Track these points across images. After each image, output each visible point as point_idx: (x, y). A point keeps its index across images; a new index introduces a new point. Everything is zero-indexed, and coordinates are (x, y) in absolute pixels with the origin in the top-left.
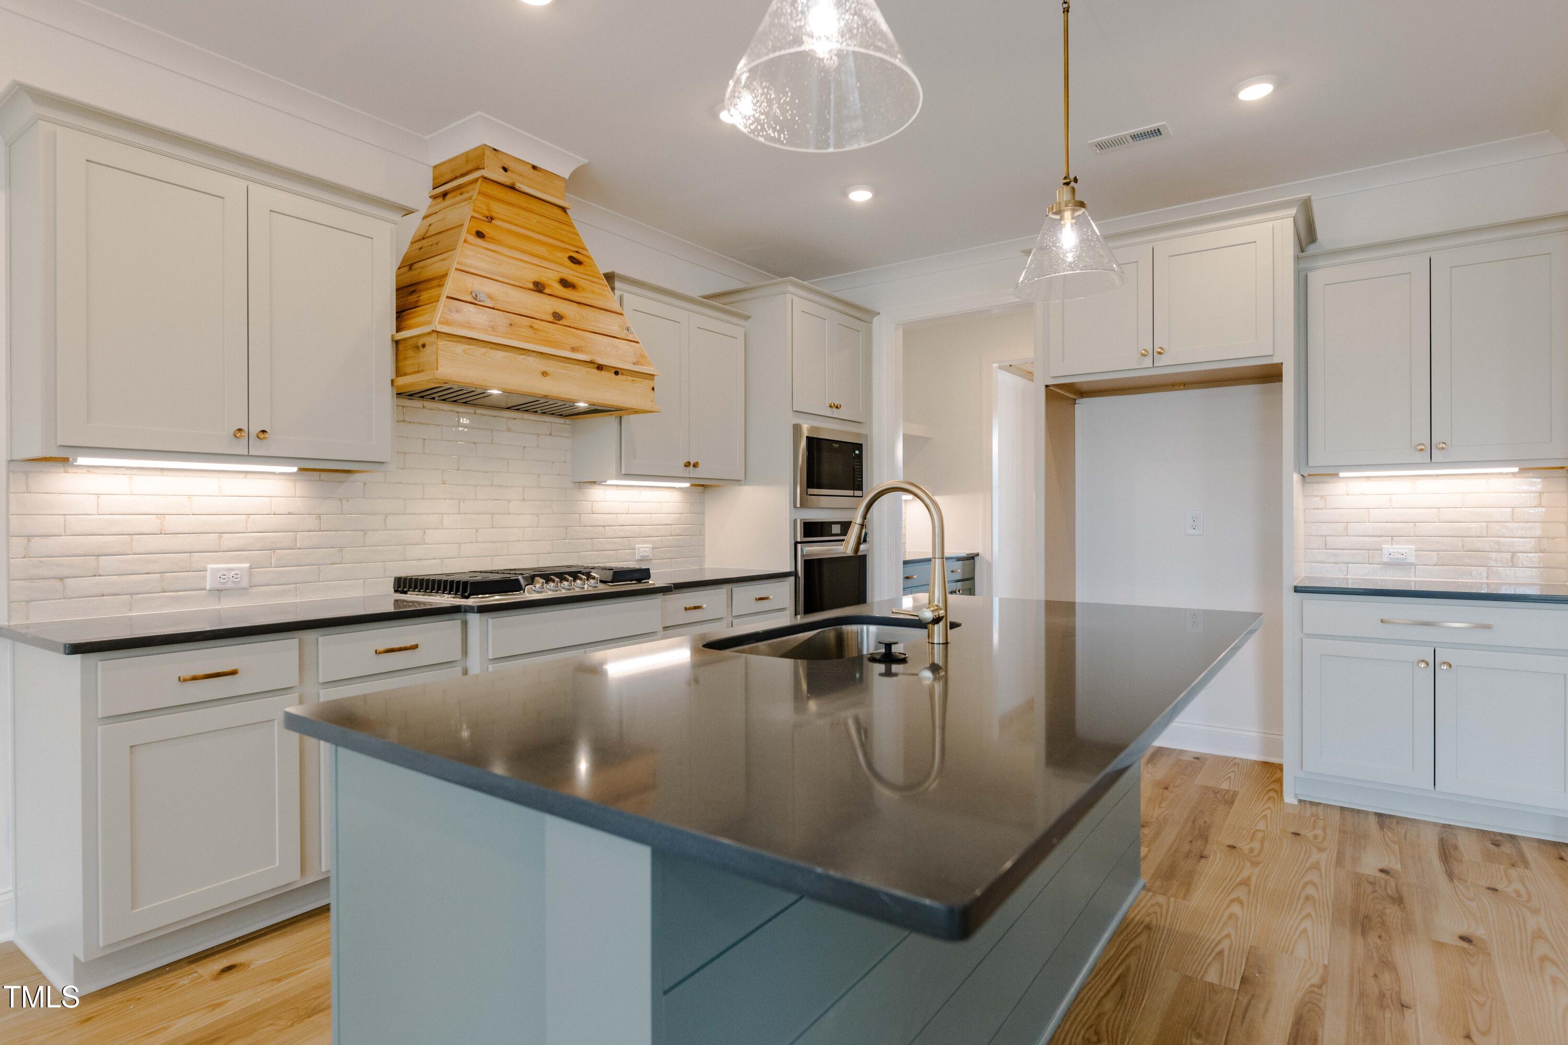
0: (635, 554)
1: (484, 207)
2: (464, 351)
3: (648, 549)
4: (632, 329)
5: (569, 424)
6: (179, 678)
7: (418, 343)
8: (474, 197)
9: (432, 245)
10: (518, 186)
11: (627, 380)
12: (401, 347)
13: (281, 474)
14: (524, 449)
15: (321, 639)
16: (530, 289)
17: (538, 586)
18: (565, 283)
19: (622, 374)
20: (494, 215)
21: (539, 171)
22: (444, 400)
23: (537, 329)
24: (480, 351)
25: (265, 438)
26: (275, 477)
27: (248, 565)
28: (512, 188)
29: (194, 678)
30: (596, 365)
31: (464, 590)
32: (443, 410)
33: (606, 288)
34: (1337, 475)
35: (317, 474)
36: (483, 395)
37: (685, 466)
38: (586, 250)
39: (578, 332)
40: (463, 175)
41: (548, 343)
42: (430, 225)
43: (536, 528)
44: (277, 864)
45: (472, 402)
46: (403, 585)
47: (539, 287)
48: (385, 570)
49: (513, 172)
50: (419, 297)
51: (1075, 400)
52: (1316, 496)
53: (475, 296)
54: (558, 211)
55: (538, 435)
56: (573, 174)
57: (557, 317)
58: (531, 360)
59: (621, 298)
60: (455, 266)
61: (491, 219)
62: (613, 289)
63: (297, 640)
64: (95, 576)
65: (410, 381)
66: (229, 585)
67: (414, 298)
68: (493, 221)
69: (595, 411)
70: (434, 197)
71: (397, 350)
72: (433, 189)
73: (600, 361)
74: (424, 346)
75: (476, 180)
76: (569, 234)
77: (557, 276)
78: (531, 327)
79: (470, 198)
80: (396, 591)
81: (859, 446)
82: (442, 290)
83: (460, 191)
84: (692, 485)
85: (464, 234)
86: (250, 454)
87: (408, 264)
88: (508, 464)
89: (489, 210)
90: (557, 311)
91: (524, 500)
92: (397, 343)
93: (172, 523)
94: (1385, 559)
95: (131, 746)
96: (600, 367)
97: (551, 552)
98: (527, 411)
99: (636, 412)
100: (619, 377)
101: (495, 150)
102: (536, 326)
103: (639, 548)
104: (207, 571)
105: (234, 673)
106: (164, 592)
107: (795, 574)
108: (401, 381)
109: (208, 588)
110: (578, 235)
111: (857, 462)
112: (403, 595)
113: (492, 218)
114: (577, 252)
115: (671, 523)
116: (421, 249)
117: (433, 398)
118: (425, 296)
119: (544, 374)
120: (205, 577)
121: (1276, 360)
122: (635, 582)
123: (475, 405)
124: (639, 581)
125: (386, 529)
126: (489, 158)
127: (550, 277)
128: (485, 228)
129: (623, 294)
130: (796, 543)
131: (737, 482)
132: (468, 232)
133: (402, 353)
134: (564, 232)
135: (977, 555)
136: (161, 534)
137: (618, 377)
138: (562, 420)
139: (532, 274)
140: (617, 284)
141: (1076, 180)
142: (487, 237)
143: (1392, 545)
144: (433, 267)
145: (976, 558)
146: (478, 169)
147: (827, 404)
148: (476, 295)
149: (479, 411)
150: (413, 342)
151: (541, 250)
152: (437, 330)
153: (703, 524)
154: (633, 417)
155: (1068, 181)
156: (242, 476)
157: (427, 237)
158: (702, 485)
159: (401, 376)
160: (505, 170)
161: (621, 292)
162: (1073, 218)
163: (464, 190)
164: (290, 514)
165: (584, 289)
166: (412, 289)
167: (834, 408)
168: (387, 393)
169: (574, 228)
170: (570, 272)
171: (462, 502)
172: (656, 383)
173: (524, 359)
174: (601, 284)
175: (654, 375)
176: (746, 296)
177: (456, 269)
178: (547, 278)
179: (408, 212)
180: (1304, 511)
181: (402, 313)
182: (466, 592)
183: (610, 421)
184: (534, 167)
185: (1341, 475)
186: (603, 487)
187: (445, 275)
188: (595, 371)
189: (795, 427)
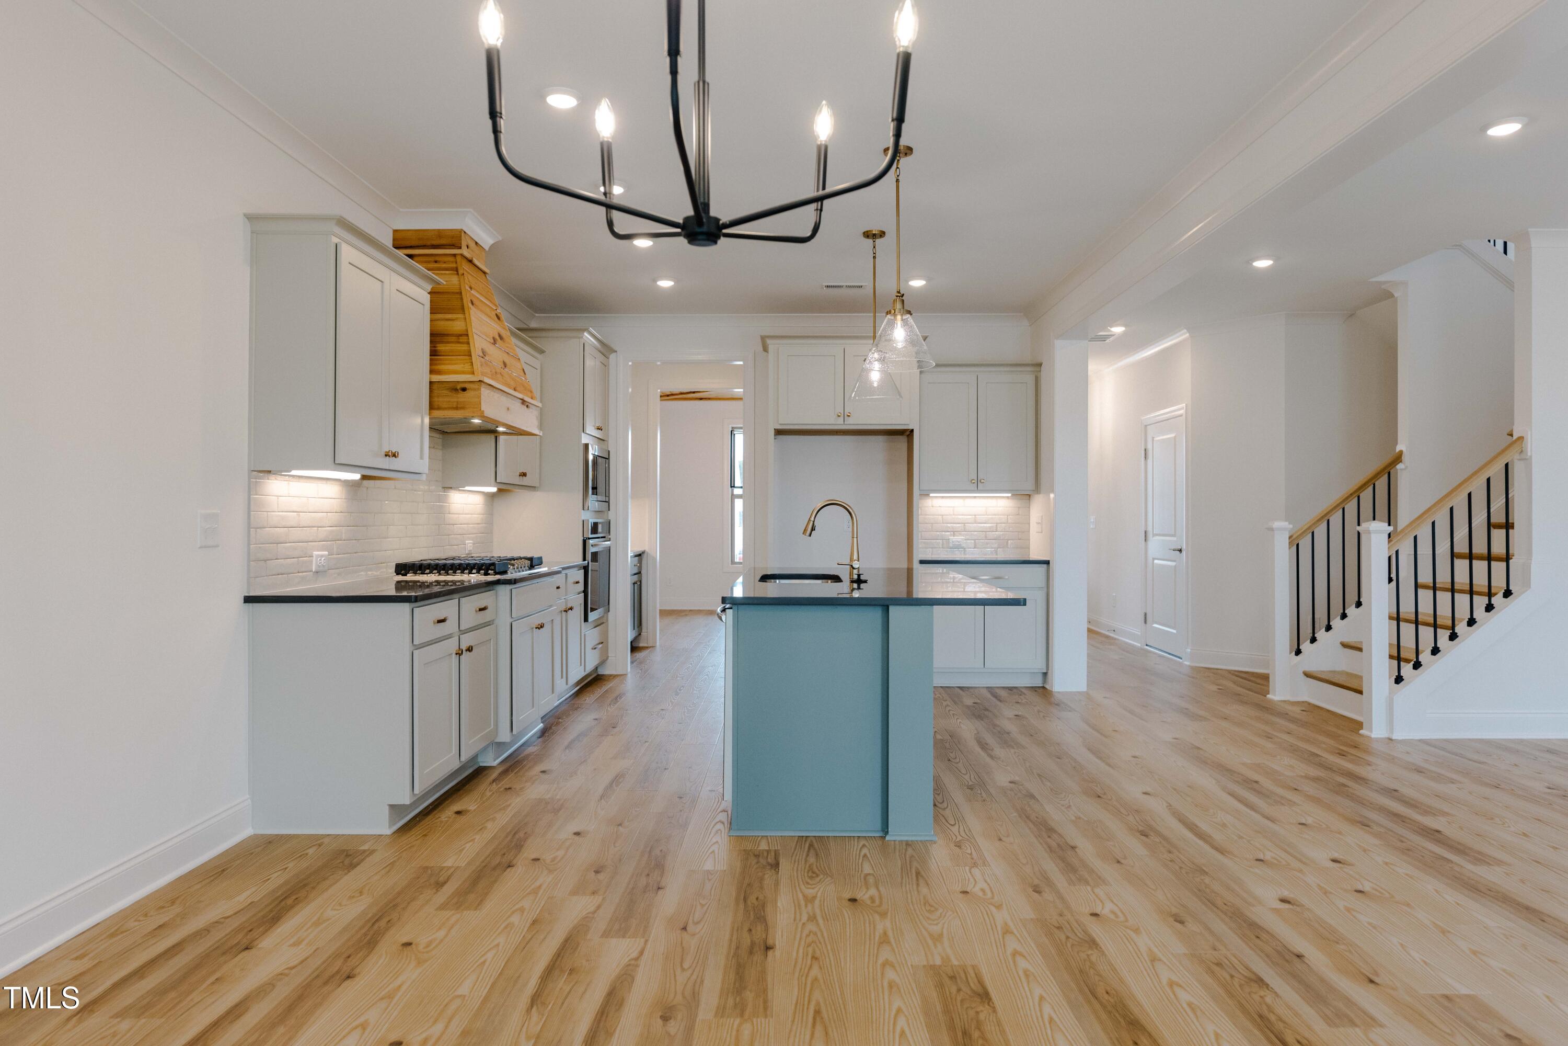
0: (466, 548)
2: (487, 394)
3: (471, 545)
7: (456, 386)
10: (476, 261)
16: (492, 343)
19: (529, 407)
21: (478, 245)
23: (502, 375)
24: (491, 394)
27: (327, 552)
28: (471, 261)
30: (523, 402)
34: (929, 495)
37: (520, 475)
41: (508, 386)
46: (402, 569)
47: (495, 341)
49: (471, 249)
54: (485, 277)
56: (491, 248)
57: (505, 364)
58: (504, 399)
60: (474, 332)
61: (471, 289)
65: (443, 415)
66: (321, 569)
71: (430, 389)
73: (525, 398)
74: (464, 390)
76: (491, 296)
77: (497, 331)
80: (398, 574)
82: (471, 347)
83: (435, 260)
84: (498, 491)
90: (504, 360)
94: (951, 545)
101: (465, 233)
103: (467, 543)
104: (313, 557)
106: (298, 572)
109: (313, 570)
112: (404, 577)
114: (497, 310)
115: (480, 522)
119: (508, 409)
120: (312, 562)
121: (910, 426)
126: (462, 240)
130: (585, 539)
133: (435, 392)
135: (643, 552)
139: (491, 332)
142: (476, 305)
143: (954, 537)
146: (453, 246)
147: (596, 427)
150: (451, 385)
151: (488, 311)
152: (479, 380)
153: (492, 524)
156: (325, 482)
158: (502, 491)
159: (436, 409)
160: (469, 247)
163: (439, 259)
167: (599, 430)
170: (499, 328)
173: (502, 398)
176: (544, 334)
178: (495, 333)
180: (918, 515)
184: (477, 243)
185: (931, 495)
186: (457, 492)
187: (466, 335)
188: (521, 405)
189: (585, 446)
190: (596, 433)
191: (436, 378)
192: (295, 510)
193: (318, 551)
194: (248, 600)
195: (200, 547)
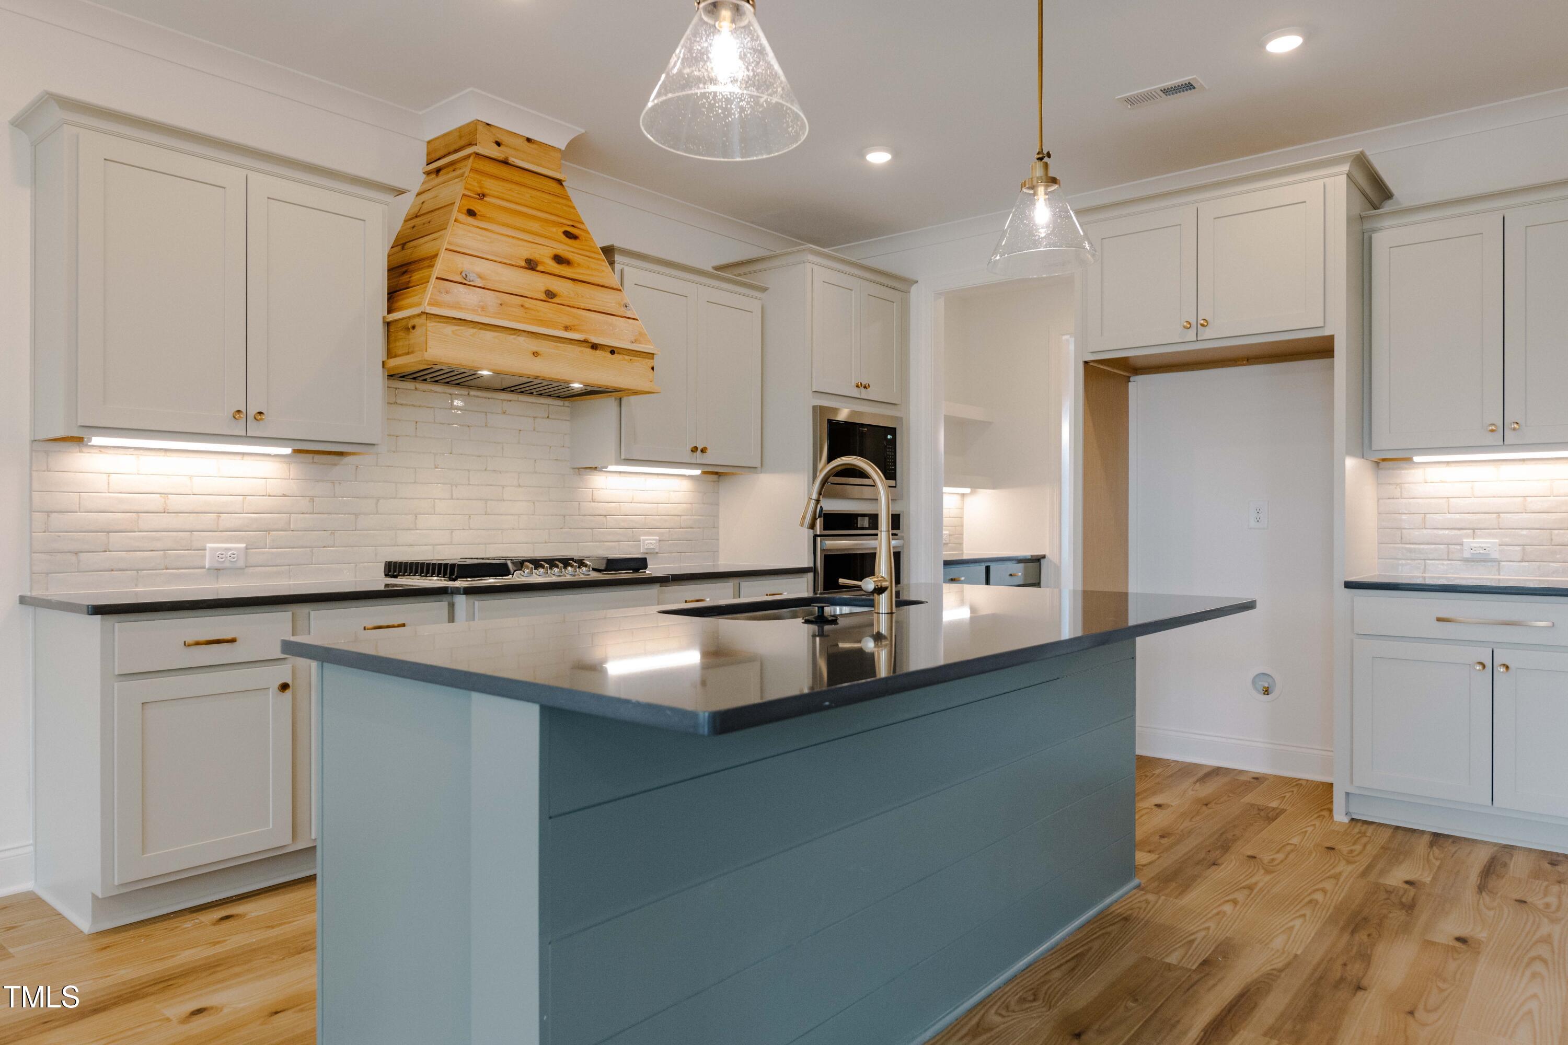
0: (639, 545)
1: (476, 184)
2: (453, 332)
3: (654, 542)
4: (631, 306)
5: (569, 407)
6: (185, 642)
7: (408, 324)
8: (466, 175)
9: (424, 224)
10: (512, 160)
11: (624, 360)
12: (392, 328)
13: (276, 456)
14: (519, 433)
15: (312, 613)
16: (522, 267)
17: (526, 571)
18: (559, 259)
19: (619, 353)
20: (486, 191)
21: (534, 143)
22: (437, 381)
23: (527, 308)
24: (469, 332)
25: (261, 419)
26: (271, 459)
27: (245, 545)
28: (505, 162)
29: (197, 643)
30: (591, 345)
31: (452, 573)
32: (436, 392)
33: (604, 264)
34: (1409, 460)
35: (311, 456)
36: (473, 375)
37: (692, 451)
38: (583, 223)
39: (572, 310)
40: (456, 151)
41: (541, 322)
42: (423, 202)
43: (532, 516)
44: (271, 827)
45: (466, 383)
46: (393, 569)
47: (531, 265)
48: (376, 555)
49: (507, 146)
50: (410, 277)
51: (1129, 377)
52: (1390, 484)
53: (464, 276)
54: (554, 185)
55: (535, 418)
56: (572, 145)
57: (550, 295)
58: (522, 340)
59: (622, 271)
60: (445, 246)
61: (482, 196)
62: (612, 263)
63: (290, 613)
64: (106, 551)
65: (399, 363)
66: (227, 565)
67: (405, 278)
68: (485, 199)
69: (591, 392)
70: (428, 173)
71: (388, 331)
72: (427, 165)
73: (594, 340)
74: (414, 327)
75: (468, 156)
76: (565, 208)
77: (551, 252)
78: (522, 306)
79: (462, 175)
80: (386, 575)
81: (893, 431)
82: (432, 271)
83: (451, 168)
84: (704, 473)
85: (455, 214)
86: (248, 435)
87: (401, 243)
88: (503, 449)
89: (481, 187)
90: (550, 289)
91: (520, 486)
92: (388, 324)
93: (175, 502)
94: (1467, 555)
95: (143, 703)
96: (595, 347)
97: (547, 541)
98: (522, 392)
99: (636, 393)
100: (616, 356)
101: (488, 124)
102: (527, 305)
103: (644, 540)
104: (206, 550)
105: (233, 641)
106: (167, 569)
107: (813, 570)
108: (393, 363)
109: (207, 567)
110: (574, 208)
111: (889, 448)
112: (393, 579)
113: (484, 195)
114: (573, 226)
115: (679, 514)
116: (413, 227)
117: (425, 380)
118: (416, 276)
119: (535, 354)
120: (204, 556)
121: (1327, 332)
122: (631, 571)
123: (469, 387)
124: (636, 570)
125: (377, 513)
126: (482, 135)
127: (543, 254)
128: (476, 206)
129: (623, 268)
130: (815, 536)
131: (752, 469)
132: (460, 211)
133: (393, 335)
134: (559, 206)
135: (1044, 557)
136: (164, 512)
137: (613, 356)
138: (560, 403)
139: (526, 252)
140: (617, 258)
141: (1049, 155)
142: (479, 215)
143: (1474, 539)
144: (424, 247)
145: (1042, 561)
146: (470, 144)
147: (854, 384)
148: (466, 275)
149: (472, 393)
150: (404, 323)
151: (535, 226)
152: (427, 311)
153: (717, 516)
154: (633, 399)
155: (1041, 156)
156: (239, 457)
157: (420, 216)
158: (716, 473)
159: (391, 358)
160: (498, 144)
161: (622, 266)
162: (1046, 194)
163: (457, 166)
164: (284, 495)
165: (579, 265)
166: (404, 269)
167: (862, 389)
168: (378, 376)
169: (571, 201)
170: (565, 248)
171: (454, 487)
172: (656, 362)
173: (514, 339)
174: (598, 259)
175: (653, 354)
176: (764, 265)
177: (446, 249)
178: (540, 255)
179: (400, 192)
180: (1378, 501)
181: (394, 294)
182: (454, 575)
183: (608, 405)
184: (529, 140)
185: (1417, 459)
186: (605, 474)
187: (436, 255)
188: (589, 351)
189: (814, 407)
190: (855, 393)
192: (158, 491)
193: (214, 542)
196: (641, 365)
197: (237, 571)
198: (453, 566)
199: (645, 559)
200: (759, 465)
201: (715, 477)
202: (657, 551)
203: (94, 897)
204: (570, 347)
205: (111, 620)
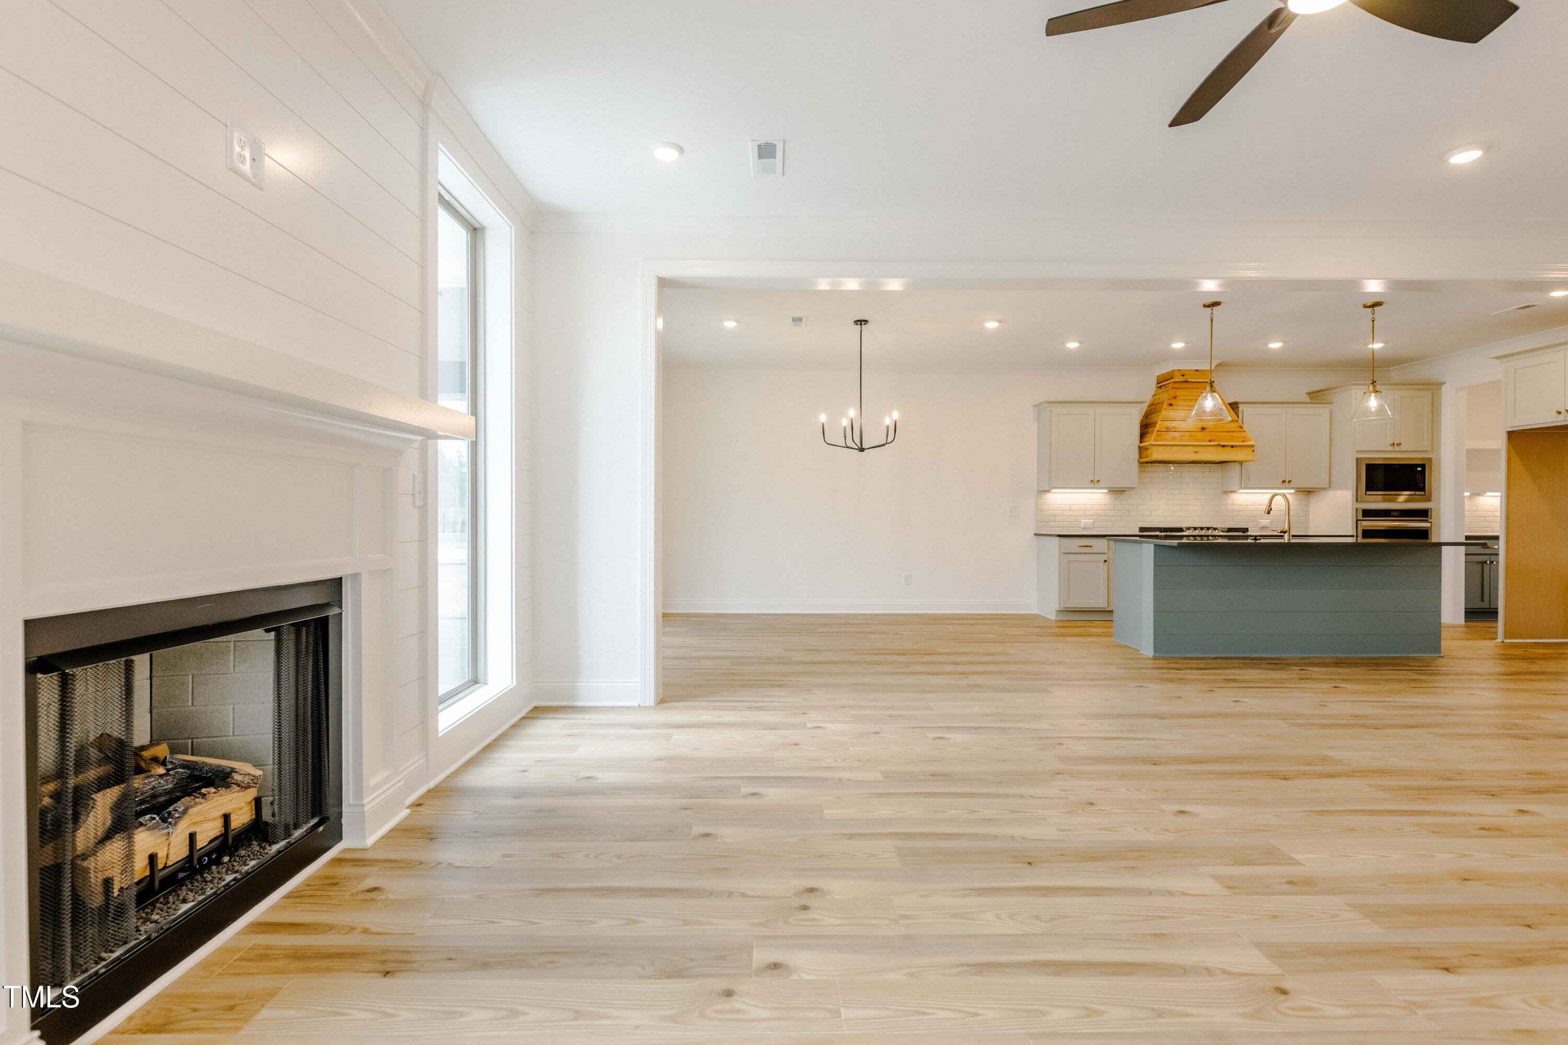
0: (1258, 525)
1: (1173, 393)
2: (1163, 449)
3: (1267, 522)
4: (1243, 426)
6: (1078, 546)
8: (1170, 389)
9: (1154, 408)
10: (1189, 380)
12: (1141, 448)
13: (1103, 492)
14: (1196, 479)
17: (1191, 531)
19: (1237, 448)
20: (1178, 395)
21: (1199, 371)
22: (1161, 464)
24: (1170, 448)
25: (1099, 482)
26: (1101, 493)
27: (1092, 521)
28: (1186, 382)
29: (1082, 546)
30: (1221, 446)
31: (1161, 530)
32: (1161, 468)
35: (1114, 492)
36: (1173, 461)
37: (1282, 482)
39: (1214, 432)
40: (1167, 380)
41: (1198, 440)
42: (1155, 400)
44: (1101, 600)
46: (1142, 529)
48: (1136, 523)
49: (1187, 375)
57: (1203, 429)
58: (1190, 448)
60: (1161, 418)
62: (1236, 409)
64: (1055, 522)
65: (1144, 459)
66: (1088, 527)
67: (1146, 430)
70: (1156, 389)
71: (1140, 450)
72: (1157, 384)
73: (1223, 444)
74: (1148, 447)
75: (1171, 383)
78: (1190, 435)
79: (1168, 390)
81: (1424, 466)
82: (1156, 427)
83: (1165, 387)
84: (1296, 491)
85: (1165, 406)
86: (1095, 487)
87: (1146, 415)
88: (1188, 485)
89: (1175, 393)
91: (1196, 499)
92: (1140, 448)
93: (1073, 507)
95: (1069, 561)
96: (1223, 446)
98: (1197, 464)
99: (1248, 462)
100: (1235, 449)
101: (1178, 370)
102: (1193, 435)
103: (1261, 522)
105: (1091, 547)
106: (1070, 528)
107: (1356, 535)
109: (1083, 525)
113: (1176, 397)
116: (1151, 409)
117: (1156, 464)
118: (1150, 430)
119: (1196, 452)
120: (1082, 521)
124: (1244, 532)
125: (1137, 511)
126: (1176, 374)
128: (1172, 402)
130: (1357, 521)
131: (1324, 489)
132: (1166, 405)
133: (1142, 451)
136: (1070, 511)
137: (1233, 448)
142: (1174, 404)
146: (1172, 378)
147: (1388, 444)
148: (1167, 428)
149: (1175, 465)
150: (1145, 446)
152: (1152, 442)
153: (1308, 511)
155: (1372, 382)
156: (1092, 493)
157: (1153, 405)
159: (1141, 457)
160: (1183, 375)
161: (1242, 408)
162: (1374, 396)
163: (1167, 386)
164: (1105, 505)
166: (1146, 426)
167: (1396, 446)
168: (1137, 464)
171: (1167, 501)
172: (1255, 449)
173: (1187, 448)
175: (1254, 446)
177: (1160, 420)
179: (1147, 395)
181: (1143, 436)
183: (1235, 466)
184: (1196, 370)
186: (1238, 493)
187: (1156, 423)
188: (1221, 448)
189: (1357, 459)
190: (1391, 448)
191: (1143, 444)
192: (1070, 504)
193: (1086, 519)
194: (1035, 534)
195: (1009, 516)
196: (1249, 450)
197: (1091, 529)
198: (1161, 528)
199: (1247, 529)
200: (1327, 486)
201: (1307, 493)
202: (1269, 526)
203: (1056, 610)
204: (1211, 448)
205: (1061, 538)
